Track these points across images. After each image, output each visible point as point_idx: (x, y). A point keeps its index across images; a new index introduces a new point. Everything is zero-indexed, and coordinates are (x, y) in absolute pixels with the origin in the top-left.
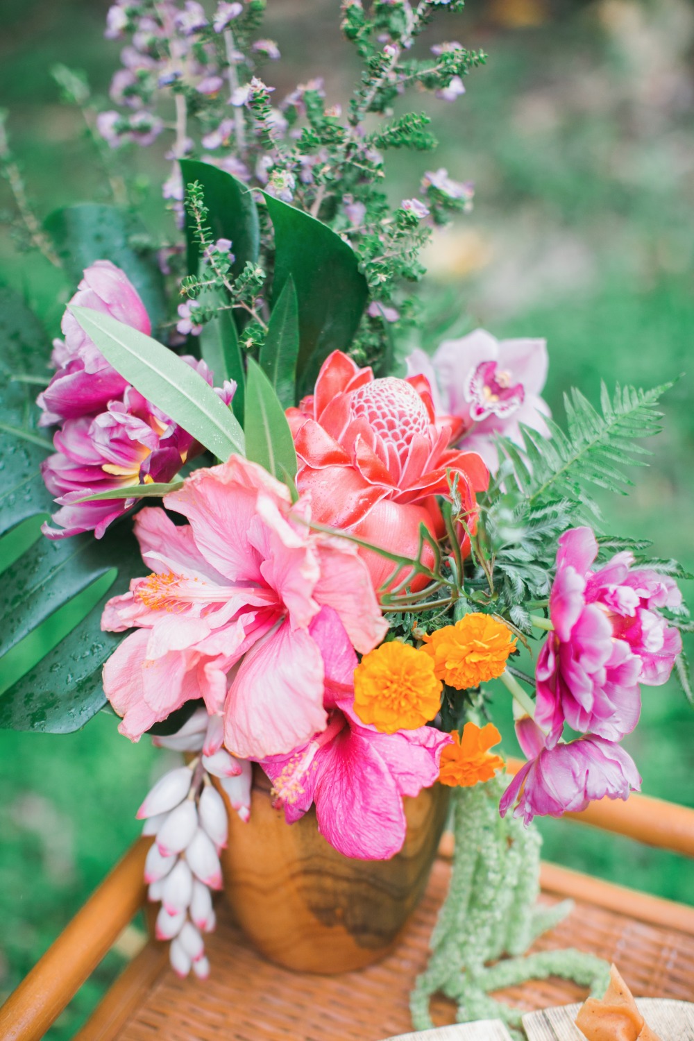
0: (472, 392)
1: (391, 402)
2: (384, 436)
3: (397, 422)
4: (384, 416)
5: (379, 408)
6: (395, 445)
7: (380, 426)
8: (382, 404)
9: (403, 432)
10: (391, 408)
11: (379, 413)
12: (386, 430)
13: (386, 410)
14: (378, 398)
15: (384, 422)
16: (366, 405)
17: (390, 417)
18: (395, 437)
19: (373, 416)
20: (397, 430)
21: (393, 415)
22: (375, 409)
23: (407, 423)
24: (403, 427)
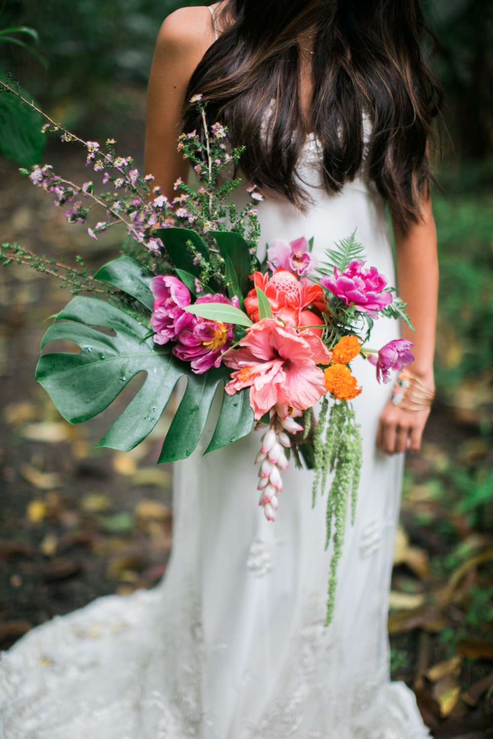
0: (294, 267)
1: (287, 280)
2: (290, 292)
3: (292, 286)
4: (287, 286)
5: (284, 284)
6: (294, 293)
7: (287, 290)
8: (284, 282)
9: (295, 288)
10: (288, 282)
11: (285, 286)
12: (289, 290)
13: (287, 284)
14: (282, 281)
15: (288, 288)
16: (279, 285)
17: (289, 286)
18: (293, 291)
19: (283, 287)
20: (293, 289)
21: (289, 284)
22: (283, 285)
23: (295, 285)
24: (294, 287)
